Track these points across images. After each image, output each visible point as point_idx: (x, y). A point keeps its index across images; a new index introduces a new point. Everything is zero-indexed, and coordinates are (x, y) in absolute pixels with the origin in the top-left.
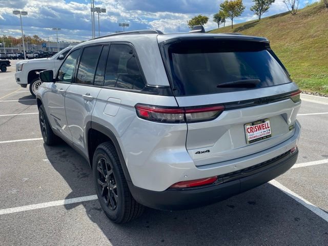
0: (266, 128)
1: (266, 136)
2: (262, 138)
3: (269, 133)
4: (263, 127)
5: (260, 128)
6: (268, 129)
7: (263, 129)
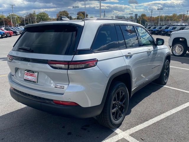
0: (34, 77)
1: (33, 81)
2: (31, 81)
3: (35, 80)
4: (33, 75)
5: (31, 75)
6: (35, 78)
7: (33, 77)
